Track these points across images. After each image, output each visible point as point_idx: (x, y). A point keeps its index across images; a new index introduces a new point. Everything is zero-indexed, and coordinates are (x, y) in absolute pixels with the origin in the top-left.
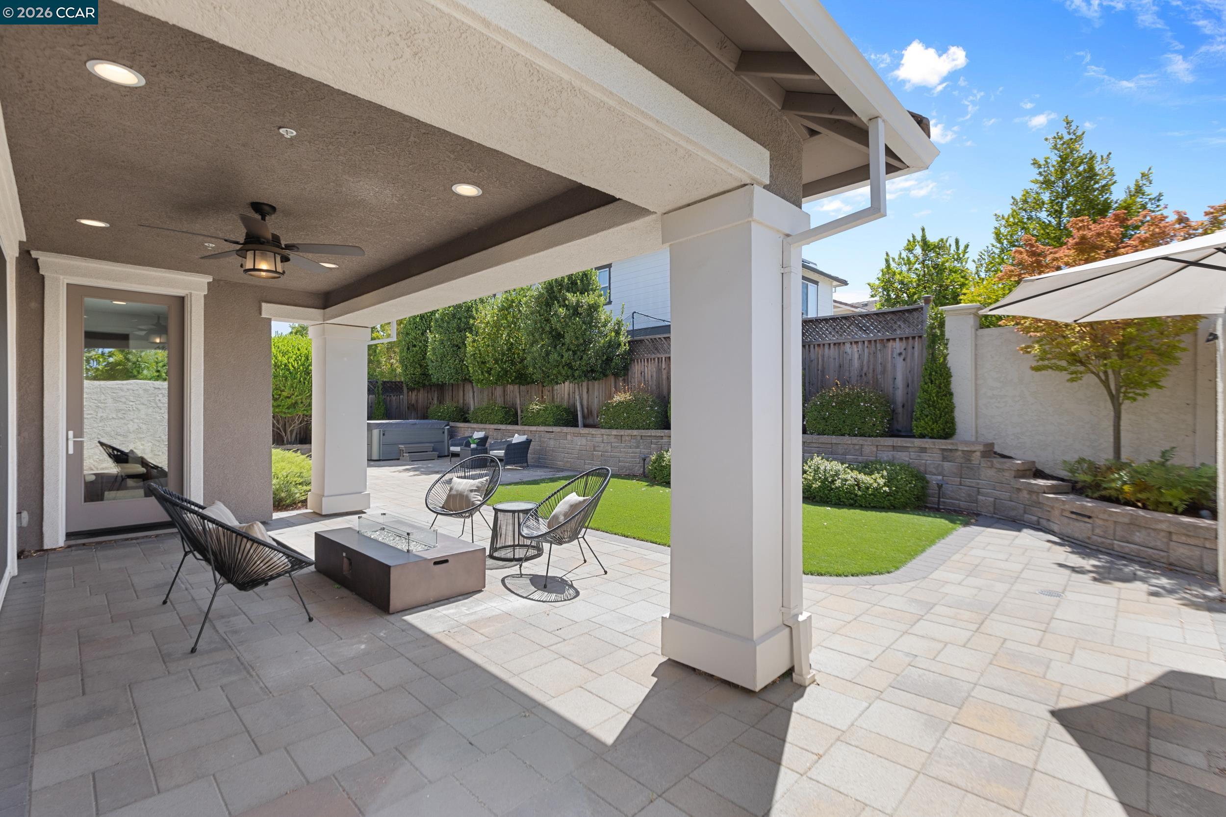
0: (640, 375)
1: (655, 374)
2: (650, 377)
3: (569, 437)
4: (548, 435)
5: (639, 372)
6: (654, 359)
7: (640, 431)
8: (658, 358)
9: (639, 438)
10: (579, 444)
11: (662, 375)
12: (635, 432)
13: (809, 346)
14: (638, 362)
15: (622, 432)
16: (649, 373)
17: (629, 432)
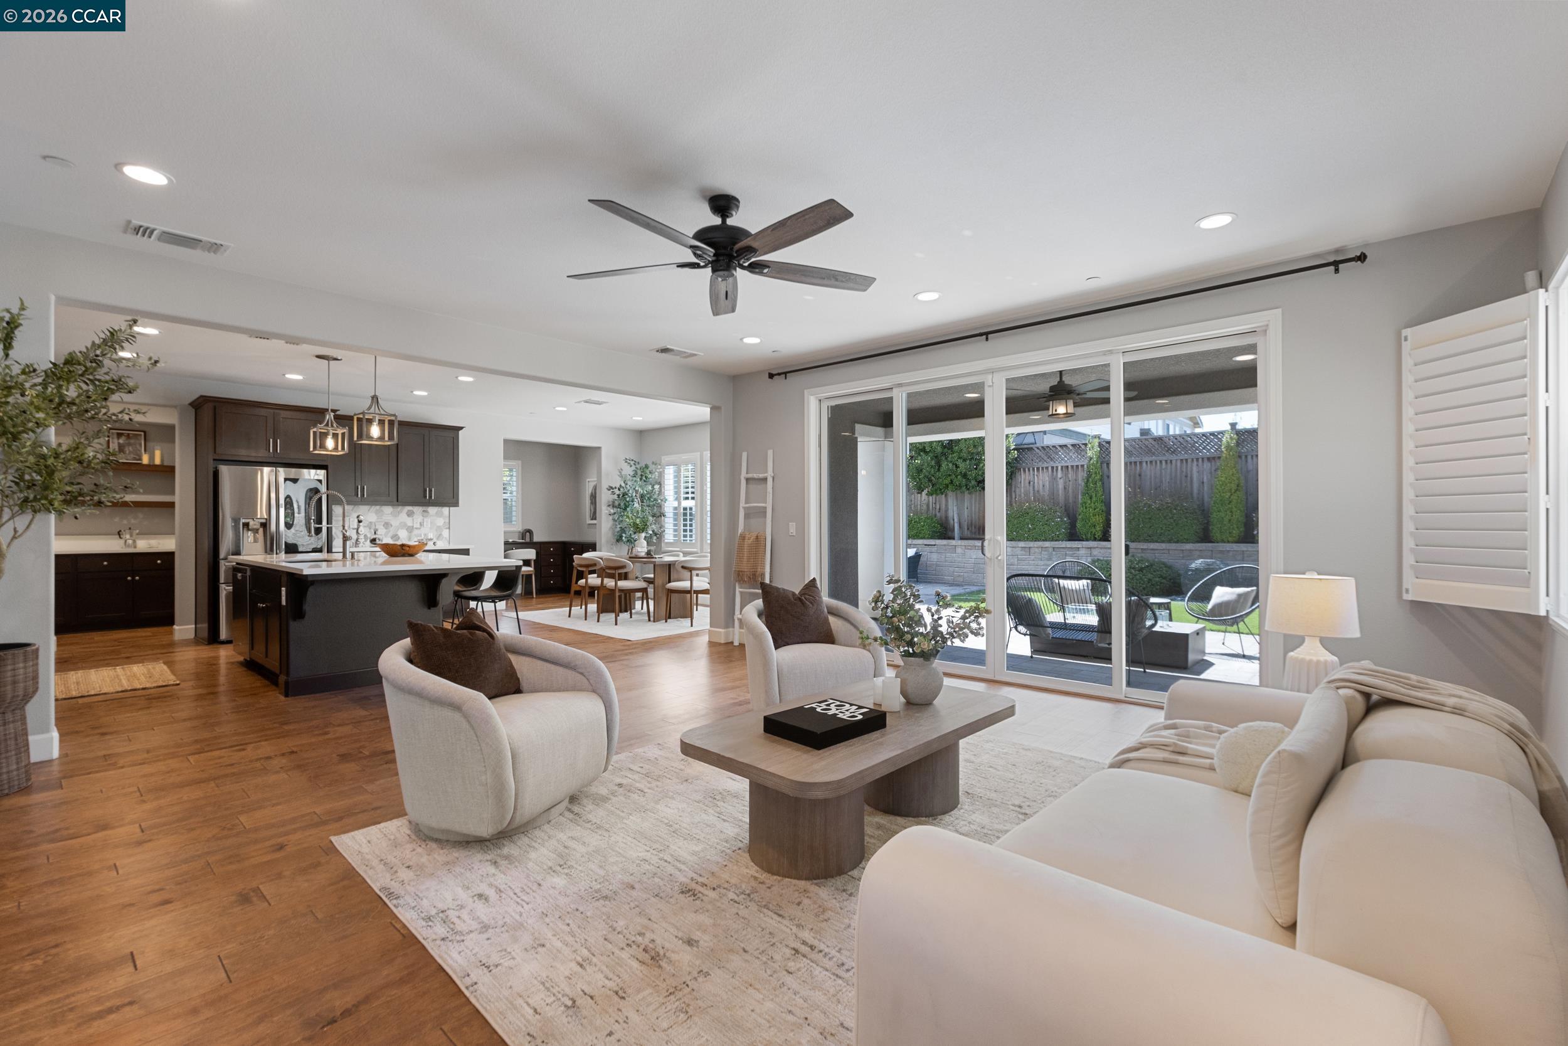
0: (1027, 484)
1: (1047, 484)
2: (1041, 486)
3: (959, 550)
4: (928, 548)
5: (1027, 482)
6: (1047, 468)
7: (1053, 543)
8: (1053, 468)
9: (1051, 550)
10: (974, 557)
11: (1057, 485)
12: (1047, 544)
13: (1246, 456)
14: (1024, 471)
15: (1031, 544)
16: (1041, 483)
17: (1040, 544)
